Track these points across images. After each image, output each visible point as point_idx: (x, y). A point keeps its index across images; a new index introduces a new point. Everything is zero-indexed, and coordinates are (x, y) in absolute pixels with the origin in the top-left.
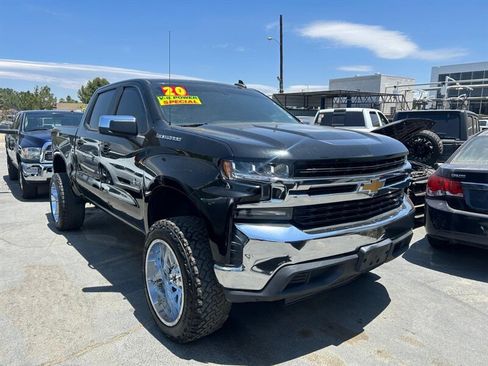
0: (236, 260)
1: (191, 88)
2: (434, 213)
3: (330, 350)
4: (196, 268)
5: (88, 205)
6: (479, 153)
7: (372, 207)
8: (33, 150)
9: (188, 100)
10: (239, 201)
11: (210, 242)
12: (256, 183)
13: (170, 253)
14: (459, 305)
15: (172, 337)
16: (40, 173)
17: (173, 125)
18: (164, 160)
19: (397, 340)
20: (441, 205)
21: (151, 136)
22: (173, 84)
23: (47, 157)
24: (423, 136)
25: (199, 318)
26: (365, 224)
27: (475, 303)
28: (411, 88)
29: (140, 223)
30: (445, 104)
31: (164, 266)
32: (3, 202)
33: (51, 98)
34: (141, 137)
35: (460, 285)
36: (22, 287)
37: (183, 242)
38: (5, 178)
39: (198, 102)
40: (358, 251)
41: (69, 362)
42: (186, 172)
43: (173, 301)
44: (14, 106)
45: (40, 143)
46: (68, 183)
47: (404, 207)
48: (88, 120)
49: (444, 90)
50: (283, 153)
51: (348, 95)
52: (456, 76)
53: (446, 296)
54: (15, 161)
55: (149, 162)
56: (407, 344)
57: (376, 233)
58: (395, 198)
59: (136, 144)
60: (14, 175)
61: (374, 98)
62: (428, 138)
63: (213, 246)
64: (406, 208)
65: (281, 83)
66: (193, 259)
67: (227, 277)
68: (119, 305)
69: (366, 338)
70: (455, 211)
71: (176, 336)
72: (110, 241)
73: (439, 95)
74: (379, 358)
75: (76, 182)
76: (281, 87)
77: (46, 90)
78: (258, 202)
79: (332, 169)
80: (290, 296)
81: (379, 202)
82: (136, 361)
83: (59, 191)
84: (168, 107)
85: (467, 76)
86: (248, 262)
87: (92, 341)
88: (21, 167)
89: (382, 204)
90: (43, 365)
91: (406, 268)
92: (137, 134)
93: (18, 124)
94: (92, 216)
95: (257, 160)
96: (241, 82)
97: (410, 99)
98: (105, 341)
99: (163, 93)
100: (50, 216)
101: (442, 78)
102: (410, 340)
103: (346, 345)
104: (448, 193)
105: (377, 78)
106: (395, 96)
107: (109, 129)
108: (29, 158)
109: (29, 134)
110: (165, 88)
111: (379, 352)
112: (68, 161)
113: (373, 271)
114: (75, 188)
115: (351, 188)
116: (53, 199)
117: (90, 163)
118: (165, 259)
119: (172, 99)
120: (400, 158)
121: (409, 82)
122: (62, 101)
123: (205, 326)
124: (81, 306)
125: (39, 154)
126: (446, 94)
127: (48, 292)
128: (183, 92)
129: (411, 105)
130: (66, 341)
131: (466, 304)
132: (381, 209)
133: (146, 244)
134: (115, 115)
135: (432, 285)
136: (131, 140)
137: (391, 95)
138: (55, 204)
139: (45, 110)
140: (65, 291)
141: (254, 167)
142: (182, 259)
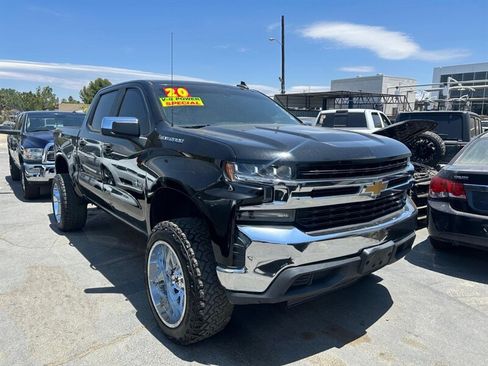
0: (238, 262)
1: (194, 89)
2: (437, 214)
3: (333, 352)
4: (198, 270)
5: (90, 206)
6: (481, 155)
7: (375, 209)
8: (36, 151)
9: (190, 101)
10: (242, 203)
11: (213, 243)
12: (258, 185)
13: (172, 255)
14: (462, 307)
15: (174, 339)
16: (42, 174)
17: (175, 127)
18: (166, 161)
19: (400, 342)
20: (443, 207)
21: (153, 139)
22: (176, 85)
23: (49, 158)
24: (425, 138)
25: (201, 320)
26: (368, 226)
27: (478, 306)
28: (413, 88)
29: (142, 225)
30: (447, 105)
31: (166, 267)
32: (5, 202)
33: (53, 98)
34: (143, 138)
35: (463, 287)
36: (24, 288)
37: (186, 244)
38: (7, 178)
39: (201, 103)
40: (360, 253)
42: (188, 172)
43: (175, 303)
44: (16, 106)
45: (42, 143)
46: (71, 184)
47: (407, 209)
48: (90, 121)
49: (446, 91)
50: (285, 155)
51: (350, 96)
52: (458, 77)
53: (450, 298)
54: (17, 162)
55: (151, 164)
56: (409, 347)
57: (379, 235)
58: (398, 199)
59: (138, 145)
60: (16, 176)
61: (376, 99)
62: (430, 139)
63: (216, 248)
64: (409, 210)
65: (283, 83)
66: (195, 261)
67: (229, 279)
68: (121, 306)
69: (368, 340)
70: (458, 213)
71: (178, 337)
72: (112, 242)
73: (441, 96)
74: (381, 361)
75: (78, 183)
76: (283, 88)
77: (48, 90)
78: (260, 203)
79: (334, 171)
80: (293, 299)
81: (382, 204)
83: (61, 192)
84: (172, 109)
85: (469, 76)
86: (250, 265)
87: (94, 343)
88: (24, 168)
89: (384, 206)
91: (409, 270)
92: (139, 135)
93: (21, 125)
94: (95, 217)
95: (259, 162)
96: (243, 83)
97: (412, 99)
98: (107, 342)
99: (165, 94)
100: (52, 217)
101: (444, 79)
102: (413, 343)
103: (348, 347)
104: (451, 195)
105: (379, 79)
106: (397, 96)
107: (112, 130)
108: (32, 159)
109: (32, 134)
110: (167, 90)
111: (382, 354)
112: (71, 162)
113: (375, 273)
114: (77, 189)
115: (354, 190)
116: (55, 199)
117: (92, 164)
118: (168, 261)
119: (174, 100)
120: (402, 160)
121: (411, 83)
122: (64, 102)
123: (208, 328)
124: (83, 307)
125: (42, 154)
126: (448, 95)
127: (50, 293)
128: (185, 93)
129: (413, 106)
130: (68, 342)
131: (468, 307)
132: (384, 211)
133: (148, 245)
134: (117, 116)
135: (433, 286)
136: (133, 142)
137: (392, 96)
138: (57, 204)
139: (47, 111)
140: (67, 292)
141: (256, 169)
142: (184, 261)
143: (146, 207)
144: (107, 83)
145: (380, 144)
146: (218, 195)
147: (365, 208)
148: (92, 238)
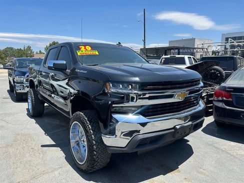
0: (112, 133)
1: (94, 46)
2: (217, 108)
3: (161, 177)
4: (93, 136)
5: (46, 104)
7: (182, 105)
8: (21, 77)
9: (92, 52)
10: (113, 103)
11: (100, 123)
12: (122, 94)
13: (81, 129)
14: (229, 155)
15: (82, 170)
16: (24, 89)
17: (84, 65)
18: (80, 82)
19: (195, 173)
20: (221, 105)
21: (73, 71)
22: (85, 45)
23: (27, 81)
24: (214, 69)
25: (94, 160)
26: (178, 114)
27: (237, 155)
28: (211, 44)
29: (68, 113)
30: (229, 53)
31: (78, 135)
32: (6, 103)
33: (31, 51)
34: (68, 71)
35: (230, 145)
36: (12, 144)
37: (87, 123)
38: (8, 91)
39: (97, 53)
40: (174, 128)
41: (32, 181)
42: (89, 88)
43: (84, 152)
44: (14, 56)
45: (24, 74)
46: (36, 93)
47: (200, 106)
48: (45, 63)
49: (228, 46)
50: (137, 79)
51: (178, 48)
52: (234, 38)
53: (223, 151)
54: (12, 83)
55: (72, 83)
56: (200, 175)
57: (185, 118)
58: (195, 101)
59: (65, 74)
60: (12, 90)
61: (192, 50)
62: (217, 70)
63: (101, 125)
66: (92, 131)
67: (108, 141)
68: (58, 153)
69: (179, 172)
70: (228, 107)
71: (84, 169)
72: (56, 122)
73: (226, 48)
74: (185, 182)
75: (39, 93)
76: (144, 45)
77: (29, 48)
78: (123, 103)
80: (140, 150)
83: (32, 97)
84: (82, 56)
86: (118, 133)
87: (43, 171)
88: (15, 85)
89: (187, 104)
91: (203, 136)
92: (66, 70)
93: (14, 65)
94: (48, 110)
95: (123, 83)
96: (119, 43)
97: (210, 50)
98: (50, 171)
99: (80, 49)
100: (28, 110)
101: (227, 39)
103: (169, 175)
104: (224, 98)
105: (193, 40)
106: (203, 49)
107: (53, 67)
108: (19, 81)
109: (19, 69)
110: (81, 47)
111: (185, 179)
112: (36, 83)
113: (186, 138)
114: (39, 96)
115: (171, 96)
116: (29, 101)
117: (47, 84)
118: (80, 131)
119: (84, 52)
120: (197, 81)
121: (210, 42)
122: (37, 53)
123: (98, 165)
124: (39, 154)
125: (23, 79)
126: (229, 48)
127: (24, 147)
128: (90, 48)
129: (211, 54)
130: (31, 171)
131: (232, 155)
132: (187, 107)
133: (70, 124)
134: (57, 60)
135: (215, 145)
137: (200, 48)
138: (30, 104)
139: (29, 58)
140: (33, 147)
141: (121, 86)
142: (86, 131)
143: (70, 105)
144: (57, 43)
145: (185, 73)
146: (102, 99)
147: (176, 105)
148: (46, 120)
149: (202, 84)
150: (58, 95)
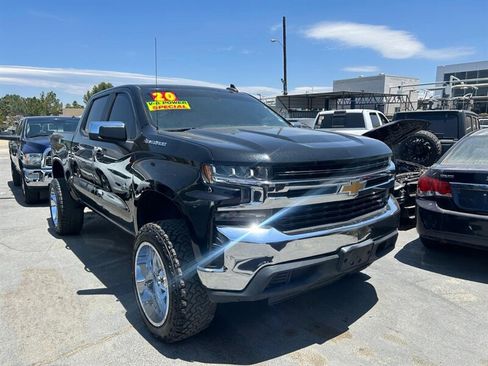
0: (218, 262)
1: (181, 93)
2: (424, 213)
3: (314, 348)
4: (180, 270)
5: (86, 210)
7: (354, 208)
8: (35, 156)
9: (177, 105)
10: (219, 204)
11: (193, 243)
12: (235, 186)
14: (445, 304)
15: (160, 337)
16: (41, 179)
17: (160, 131)
18: (153, 164)
19: (380, 338)
20: (430, 206)
21: (140, 142)
22: (164, 89)
23: (48, 162)
24: (420, 137)
25: (183, 318)
26: (346, 225)
27: (462, 302)
28: (416, 88)
29: (130, 226)
30: (450, 104)
31: (153, 267)
32: (6, 207)
33: (57, 103)
34: (130, 142)
35: (448, 284)
36: (19, 290)
37: (168, 245)
38: (9, 183)
39: (187, 107)
40: (339, 251)
41: (59, 362)
42: (172, 175)
43: (162, 302)
44: (21, 112)
45: (41, 149)
46: (67, 188)
47: (389, 209)
48: (84, 126)
49: (449, 89)
50: (266, 157)
51: (352, 96)
52: (462, 75)
53: (434, 295)
54: (18, 167)
55: (138, 166)
56: (389, 342)
57: (360, 234)
58: (379, 198)
59: (125, 149)
60: (17, 181)
61: (378, 99)
62: (426, 138)
63: (196, 247)
64: (391, 209)
65: (285, 84)
66: (177, 261)
67: (210, 278)
68: (112, 306)
69: (350, 337)
70: (444, 211)
71: (163, 336)
72: (108, 244)
73: (444, 95)
74: (360, 356)
75: (74, 187)
76: (285, 89)
77: (52, 96)
78: (238, 204)
80: (274, 296)
81: (361, 203)
82: (124, 360)
83: (58, 196)
84: (157, 112)
85: (472, 74)
86: (229, 264)
87: (83, 342)
88: (23, 173)
89: (364, 205)
90: (34, 364)
91: (397, 267)
92: (126, 139)
93: (21, 130)
94: (92, 221)
95: (237, 165)
96: (232, 86)
97: (415, 99)
98: (95, 341)
99: (152, 98)
100: (50, 221)
101: (447, 77)
102: (393, 338)
103: (330, 343)
104: (437, 194)
105: (381, 78)
106: (399, 96)
107: (99, 135)
108: (31, 164)
109: (32, 140)
110: (155, 94)
111: (361, 349)
112: (66, 167)
113: (363, 272)
114: (73, 193)
115: (332, 190)
116: (53, 203)
117: (89, 168)
118: (154, 261)
119: (161, 104)
120: (383, 160)
121: (414, 82)
122: (68, 106)
123: (190, 326)
124: (74, 308)
125: (40, 159)
126: (451, 93)
127: (43, 295)
128: (173, 97)
129: (415, 106)
130: (57, 341)
131: (452, 303)
132: (363, 210)
133: (136, 246)
134: (108, 120)
135: (421, 284)
136: (121, 146)
137: (395, 95)
138: (55, 209)
139: (51, 116)
140: (60, 294)
141: (234, 170)
142: (167, 261)
143: (133, 209)
144: (109, 86)
145: (359, 144)
146: (196, 197)
147: (342, 208)
148: (87, 241)
149: (392, 166)
150: (111, 191)
